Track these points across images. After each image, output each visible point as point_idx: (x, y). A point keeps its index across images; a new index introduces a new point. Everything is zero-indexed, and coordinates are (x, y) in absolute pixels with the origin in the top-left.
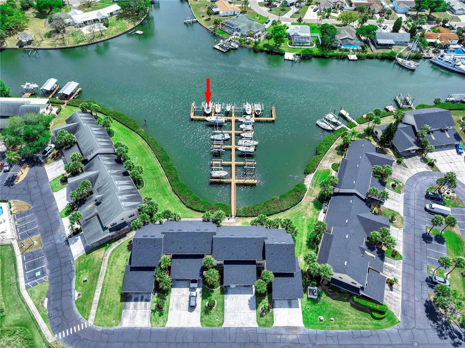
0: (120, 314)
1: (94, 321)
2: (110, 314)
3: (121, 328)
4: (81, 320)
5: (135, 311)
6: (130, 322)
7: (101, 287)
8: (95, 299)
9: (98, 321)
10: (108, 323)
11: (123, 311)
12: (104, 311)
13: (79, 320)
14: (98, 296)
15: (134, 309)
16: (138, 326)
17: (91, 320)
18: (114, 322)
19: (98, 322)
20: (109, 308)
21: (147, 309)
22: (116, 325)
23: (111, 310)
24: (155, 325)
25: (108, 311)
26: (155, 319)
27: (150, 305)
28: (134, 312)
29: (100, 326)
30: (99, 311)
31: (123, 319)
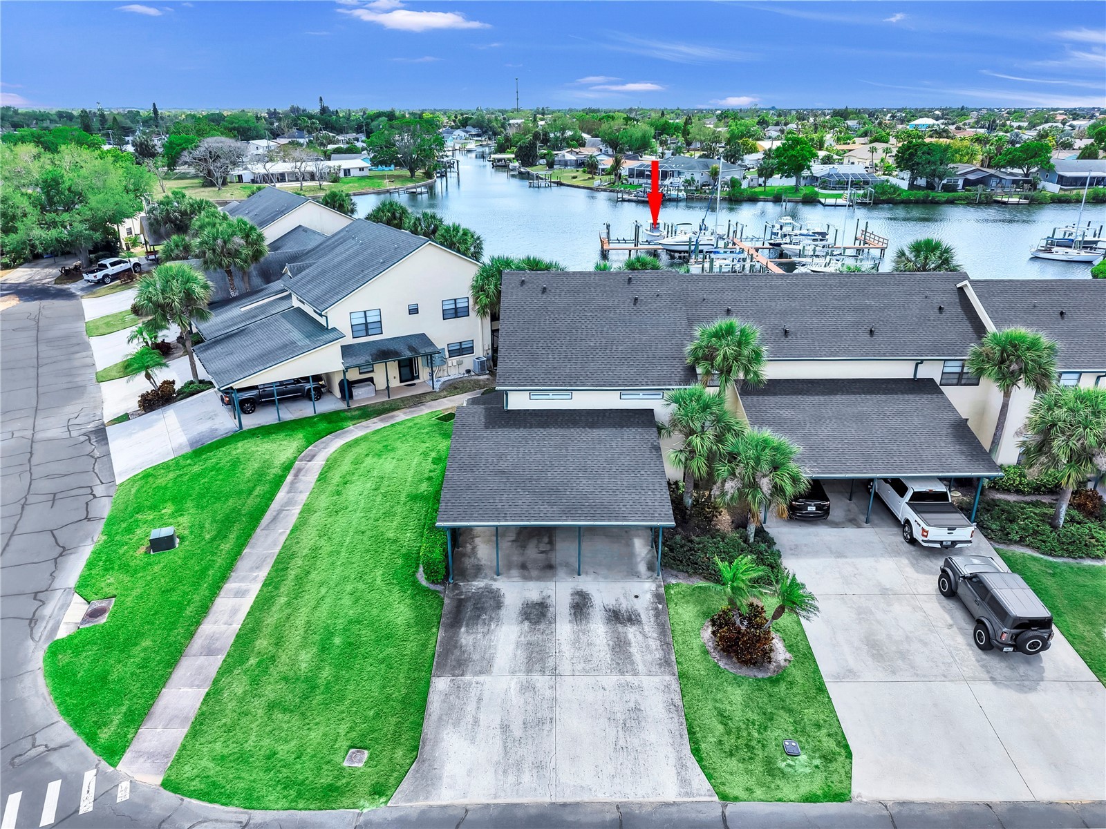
0: (416, 704)
1: (179, 757)
2: (325, 704)
3: (423, 812)
4: (54, 758)
5: (541, 681)
6: (509, 763)
7: (263, 574)
8: (208, 628)
9: (206, 763)
10: (304, 769)
11: (441, 684)
12: (271, 690)
13: (40, 760)
14: (234, 612)
15: (529, 671)
16: (585, 798)
17: (151, 756)
18: (358, 762)
19: (212, 768)
20: (319, 668)
21: (641, 668)
22: (379, 791)
23: (337, 679)
24: (752, 783)
25: (314, 687)
26: (730, 742)
27: (654, 644)
28: (528, 688)
29: (226, 798)
30: (239, 685)
31: (437, 741)
